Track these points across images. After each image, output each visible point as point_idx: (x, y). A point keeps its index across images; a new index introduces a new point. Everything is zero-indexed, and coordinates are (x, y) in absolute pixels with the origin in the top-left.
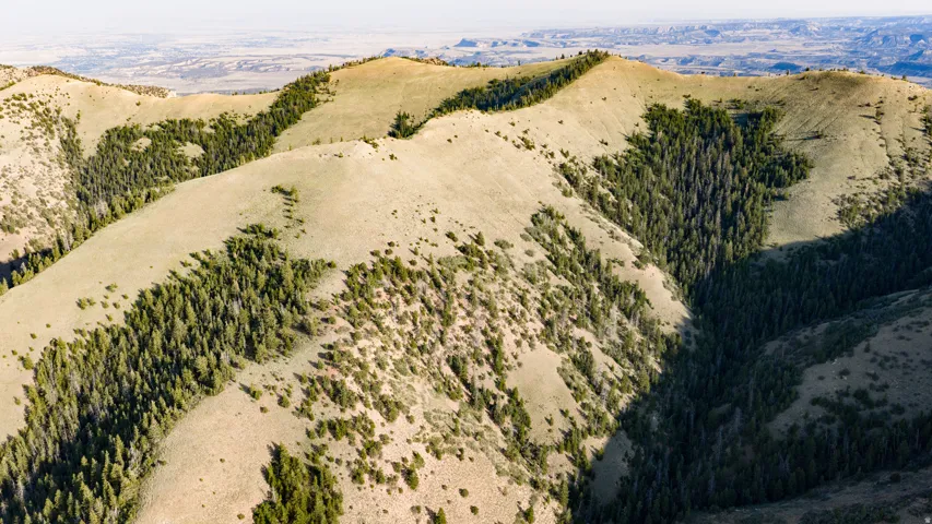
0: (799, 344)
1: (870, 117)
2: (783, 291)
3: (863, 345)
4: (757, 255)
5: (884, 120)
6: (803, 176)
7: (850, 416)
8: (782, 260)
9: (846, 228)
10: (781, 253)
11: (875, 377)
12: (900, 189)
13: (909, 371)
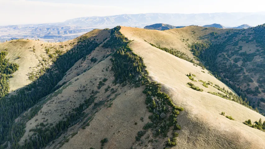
0: (24, 117)
1: (32, 51)
2: (17, 103)
3: (40, 111)
4: (7, 95)
5: (35, 51)
6: (16, 70)
7: (40, 131)
8: (15, 94)
9: (32, 82)
10: (15, 93)
11: (44, 118)
12: (43, 69)
13: (52, 114)
